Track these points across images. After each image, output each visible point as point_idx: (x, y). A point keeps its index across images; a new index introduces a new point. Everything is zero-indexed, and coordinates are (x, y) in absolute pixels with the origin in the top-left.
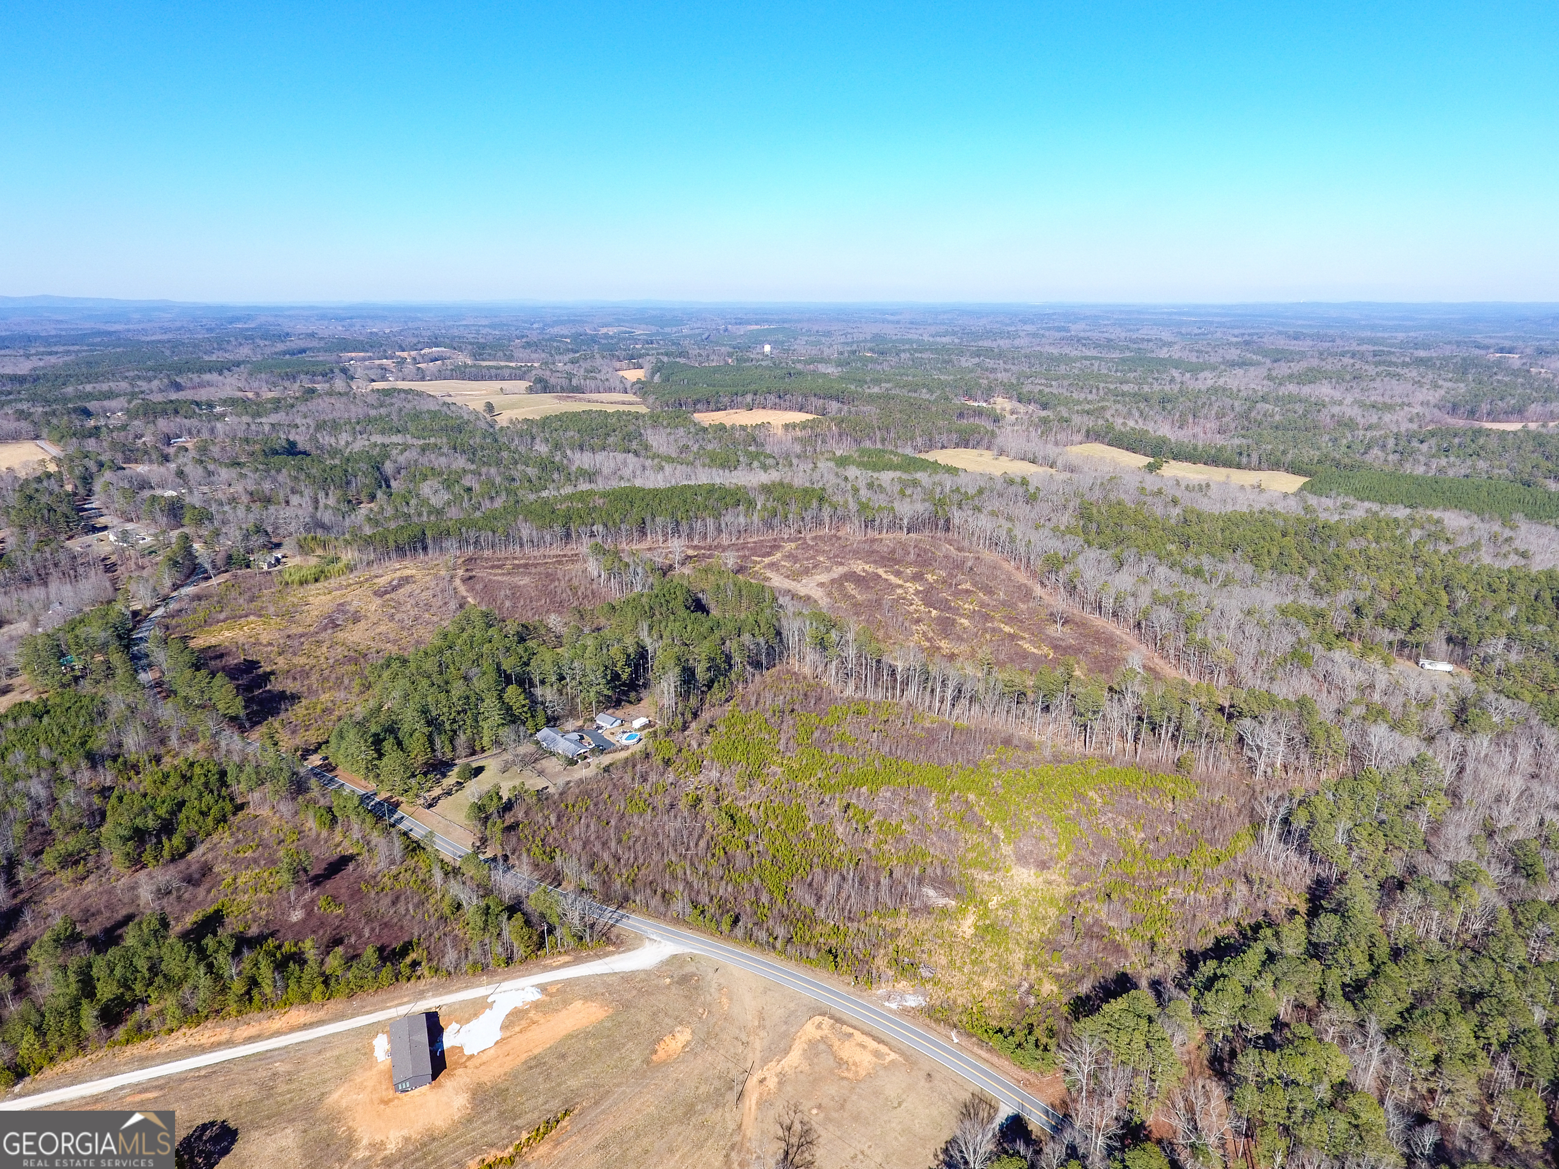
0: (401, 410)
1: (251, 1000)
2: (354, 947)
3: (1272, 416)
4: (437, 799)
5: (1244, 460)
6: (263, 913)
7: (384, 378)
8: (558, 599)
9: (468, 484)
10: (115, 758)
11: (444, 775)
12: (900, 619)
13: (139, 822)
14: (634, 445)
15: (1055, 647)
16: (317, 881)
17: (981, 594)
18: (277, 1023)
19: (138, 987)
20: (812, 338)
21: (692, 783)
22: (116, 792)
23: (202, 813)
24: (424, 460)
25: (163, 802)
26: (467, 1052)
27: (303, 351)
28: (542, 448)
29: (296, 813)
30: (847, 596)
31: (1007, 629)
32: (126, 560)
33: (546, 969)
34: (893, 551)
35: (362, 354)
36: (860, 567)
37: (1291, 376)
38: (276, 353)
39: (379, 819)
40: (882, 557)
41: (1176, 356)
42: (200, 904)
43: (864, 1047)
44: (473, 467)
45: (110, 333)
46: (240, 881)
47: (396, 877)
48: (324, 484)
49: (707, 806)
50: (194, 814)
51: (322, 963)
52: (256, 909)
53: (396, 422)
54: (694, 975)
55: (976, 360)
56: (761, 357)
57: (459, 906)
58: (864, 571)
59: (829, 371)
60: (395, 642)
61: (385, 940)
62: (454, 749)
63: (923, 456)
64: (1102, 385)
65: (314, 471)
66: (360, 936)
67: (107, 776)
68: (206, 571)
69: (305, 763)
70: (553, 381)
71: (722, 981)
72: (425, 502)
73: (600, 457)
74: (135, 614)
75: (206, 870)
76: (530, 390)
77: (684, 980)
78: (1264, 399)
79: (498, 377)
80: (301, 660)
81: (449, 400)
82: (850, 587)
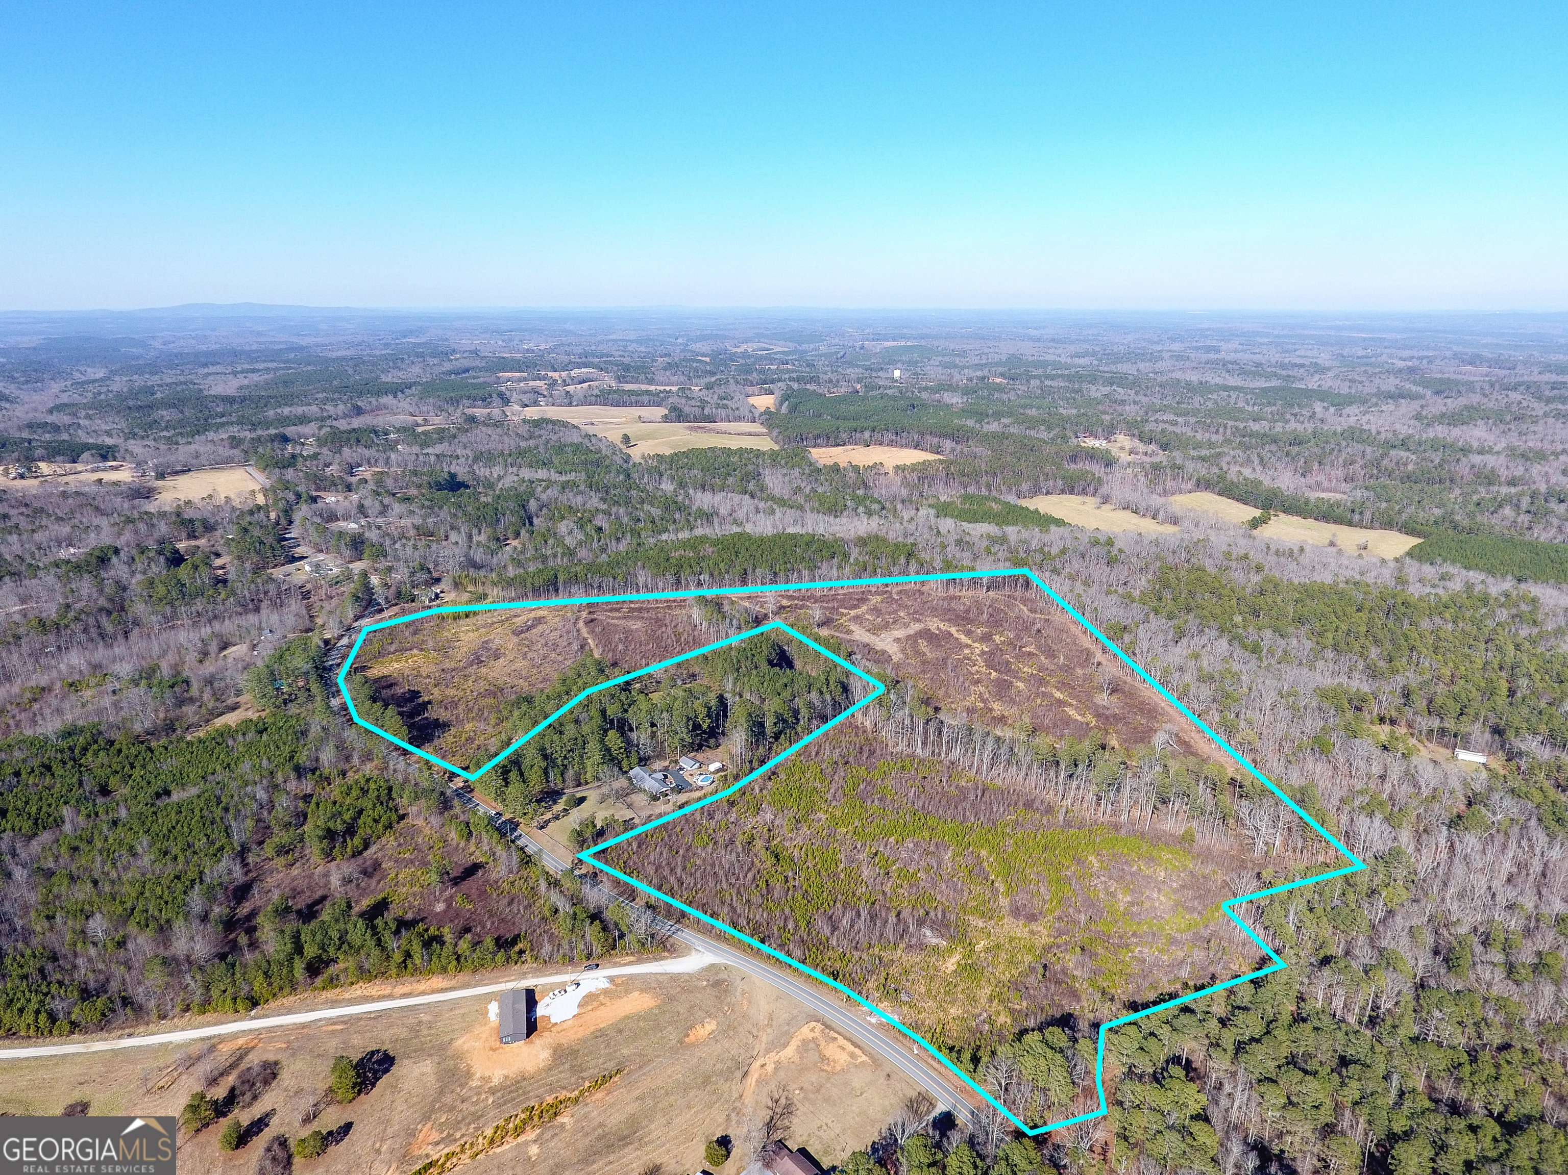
0: (548, 442)
1: (406, 967)
2: (479, 935)
3: (1406, 465)
4: (547, 822)
5: (1357, 517)
6: (416, 903)
7: (536, 403)
8: (663, 644)
9: (599, 524)
10: (314, 771)
11: (555, 803)
12: (961, 679)
13: (331, 824)
14: (751, 486)
15: (1098, 716)
16: (456, 881)
17: (1042, 658)
18: (422, 986)
19: (331, 950)
20: (947, 359)
21: (750, 822)
22: (314, 800)
23: (375, 821)
24: (563, 498)
25: (348, 810)
26: (553, 1021)
27: (467, 370)
28: (667, 486)
29: (443, 825)
30: (919, 653)
31: (1058, 695)
32: (318, 587)
33: (616, 965)
34: (968, 611)
35: (518, 374)
36: (935, 624)
37: (1443, 415)
38: (443, 373)
39: (503, 835)
40: (957, 616)
41: (1325, 386)
42: (372, 892)
43: (844, 1049)
44: (604, 507)
45: (302, 348)
46: (401, 876)
47: (512, 883)
48: (477, 522)
49: (759, 844)
50: (369, 821)
51: (456, 945)
52: (411, 899)
53: (543, 456)
54: (725, 980)
55: (1106, 390)
56: (889, 384)
57: (556, 911)
58: (938, 628)
59: (954, 400)
60: (526, 678)
61: (501, 932)
62: (564, 781)
63: (1024, 503)
64: (1230, 423)
65: (470, 508)
66: (484, 927)
67: (308, 786)
68: (379, 604)
69: (451, 785)
70: (687, 410)
71: (745, 987)
72: (560, 542)
73: (719, 497)
74: (326, 642)
75: (377, 865)
76: (666, 419)
77: (717, 984)
78: (1404, 444)
79: (638, 404)
80: (452, 692)
81: (591, 430)
82: (922, 643)
